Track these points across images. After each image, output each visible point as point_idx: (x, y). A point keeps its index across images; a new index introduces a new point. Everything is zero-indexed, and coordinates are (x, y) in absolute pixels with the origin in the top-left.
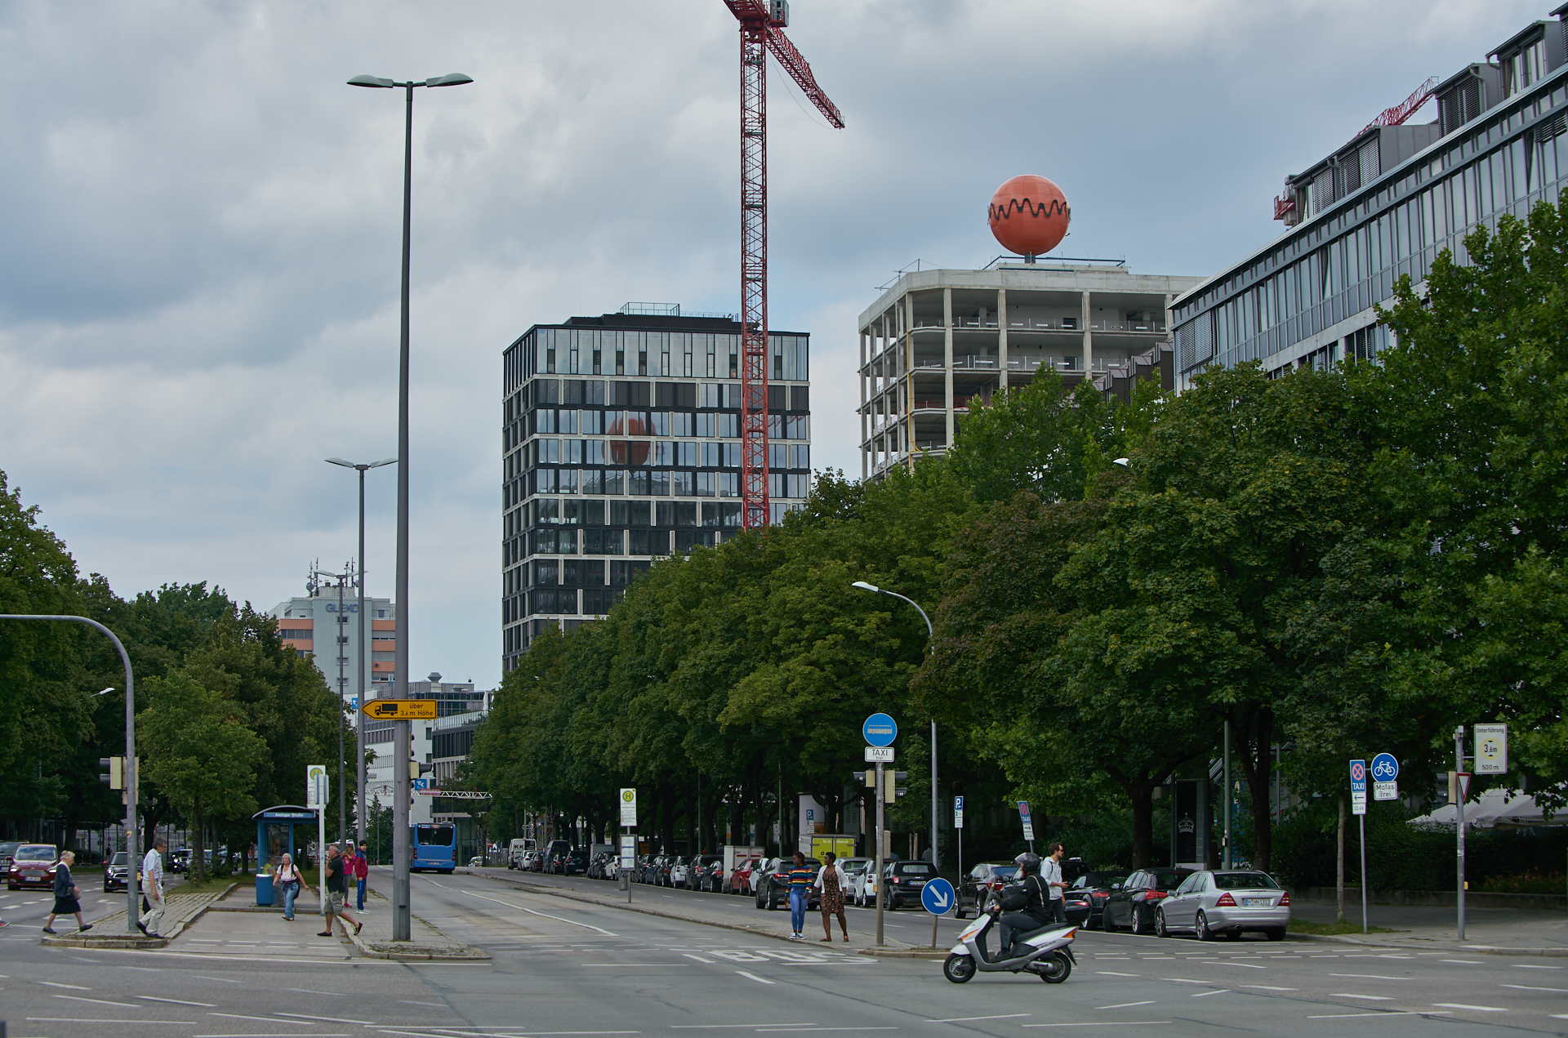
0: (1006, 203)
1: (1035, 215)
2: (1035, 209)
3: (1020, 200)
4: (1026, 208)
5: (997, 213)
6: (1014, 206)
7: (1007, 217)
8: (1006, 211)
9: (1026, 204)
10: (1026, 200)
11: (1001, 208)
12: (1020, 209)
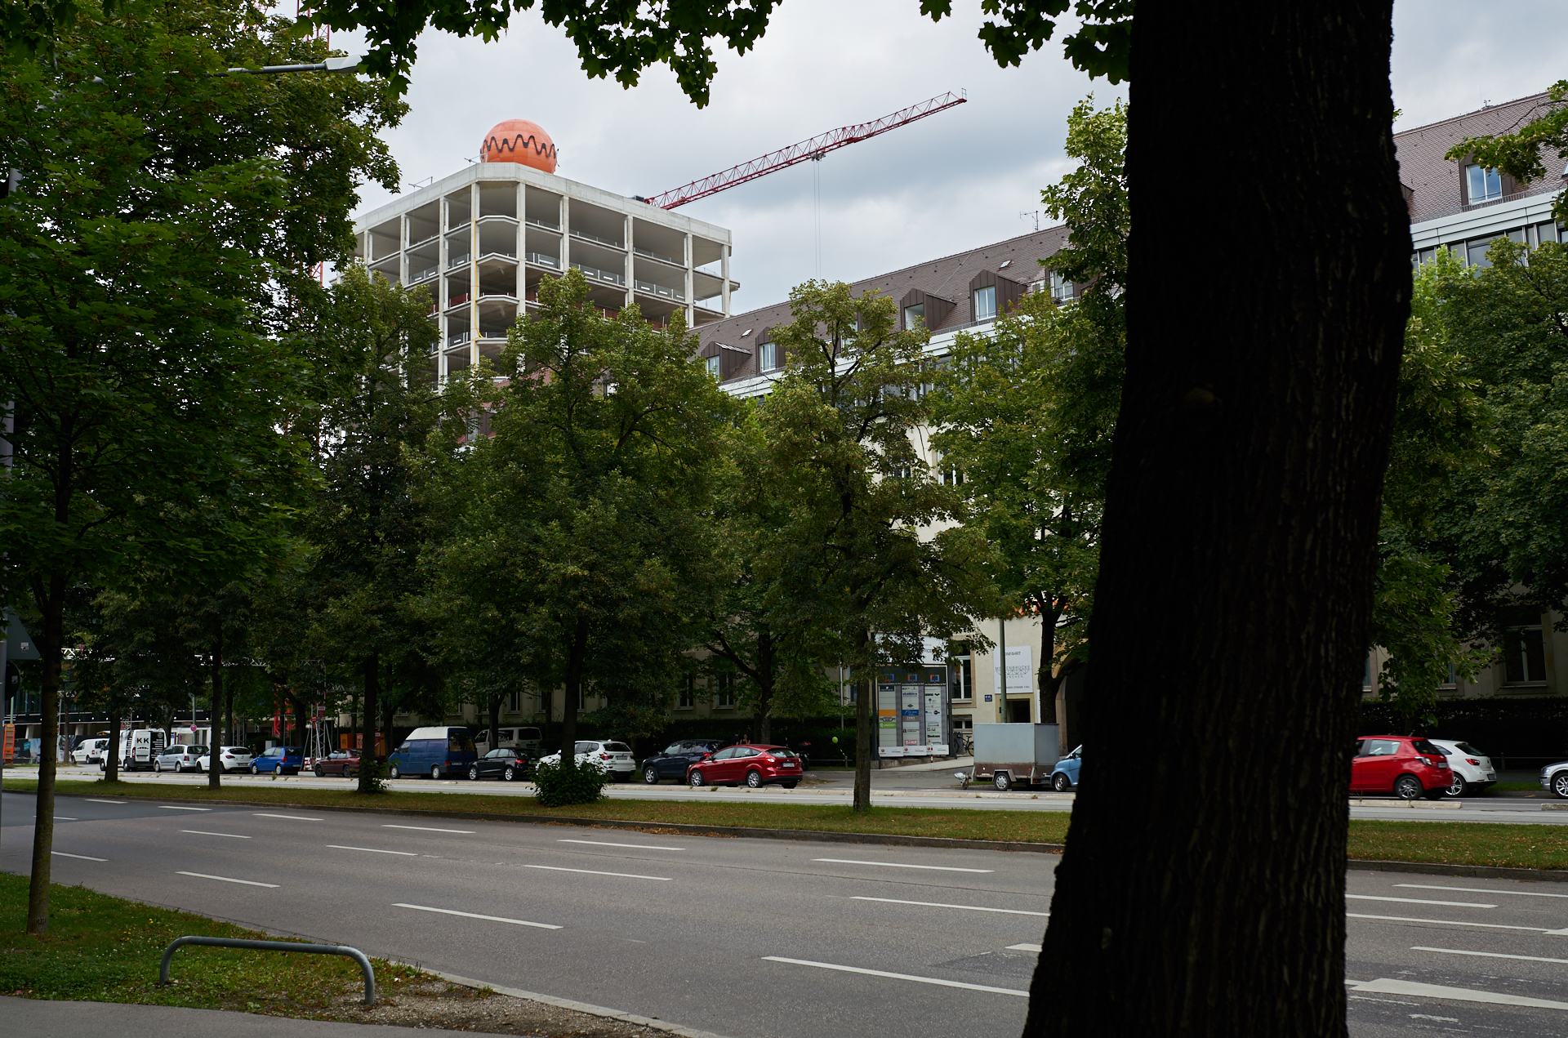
0: (511, 136)
1: (539, 153)
2: (539, 148)
3: (526, 137)
4: (531, 145)
5: (500, 147)
6: (520, 140)
7: (511, 150)
8: (511, 145)
9: (531, 141)
10: (532, 137)
11: (505, 141)
12: (526, 145)
